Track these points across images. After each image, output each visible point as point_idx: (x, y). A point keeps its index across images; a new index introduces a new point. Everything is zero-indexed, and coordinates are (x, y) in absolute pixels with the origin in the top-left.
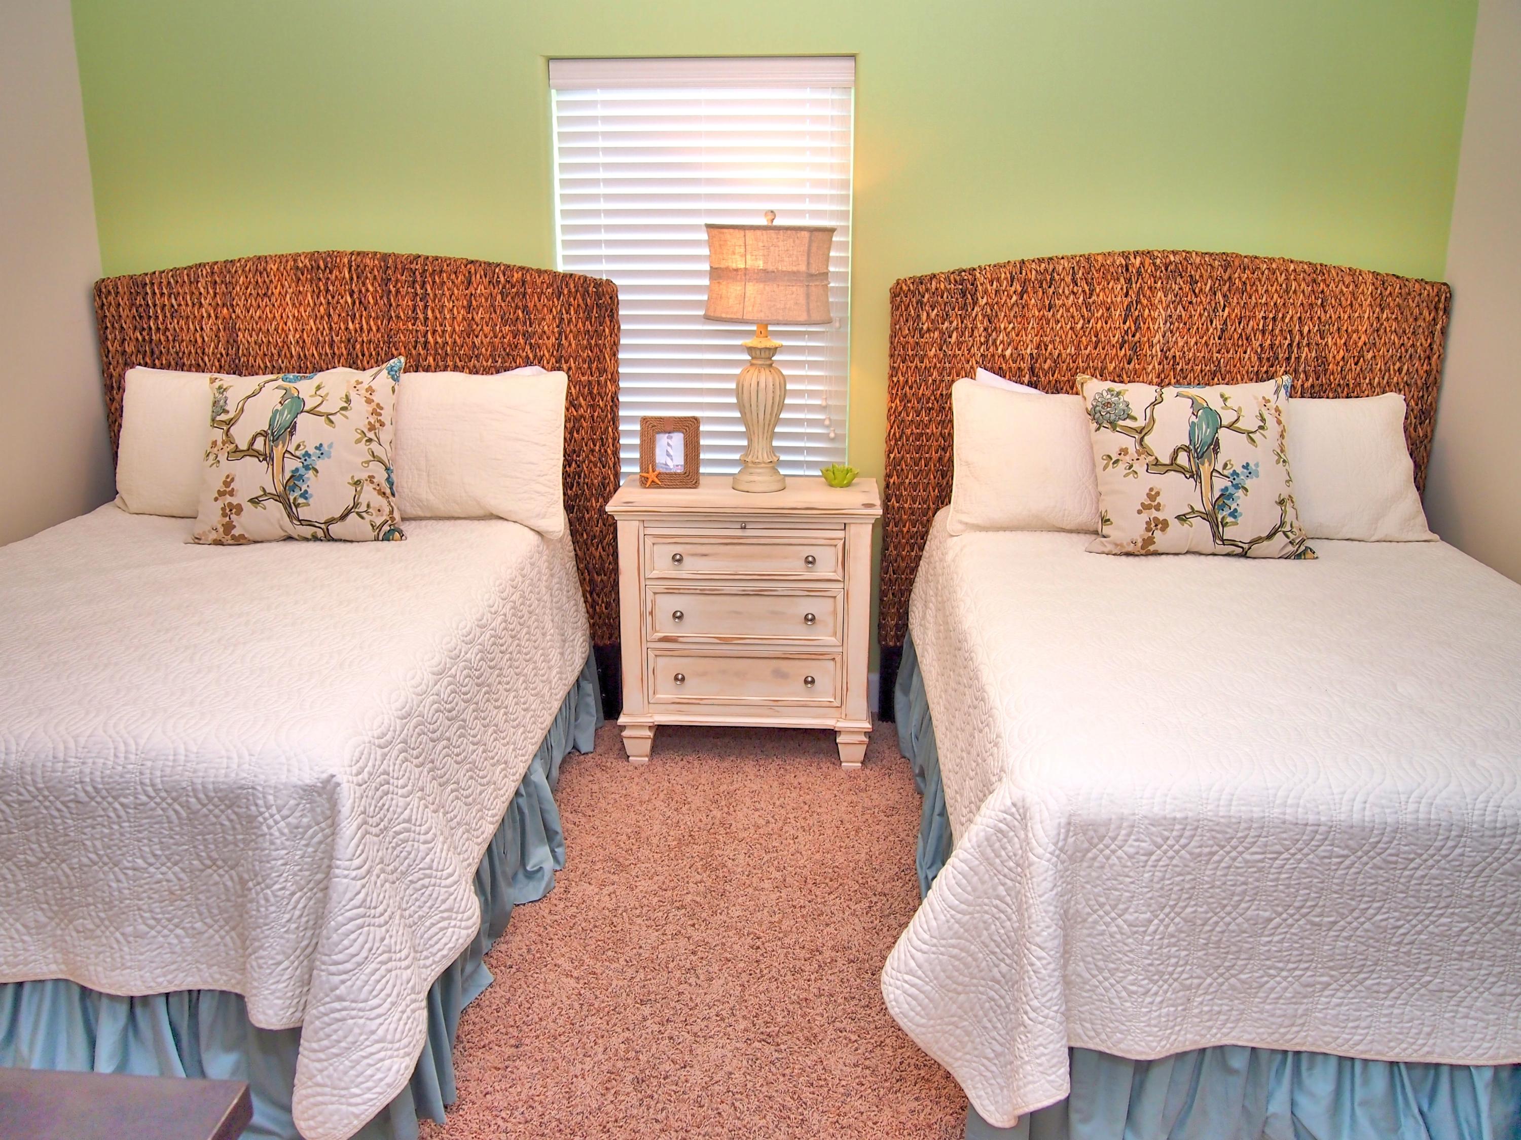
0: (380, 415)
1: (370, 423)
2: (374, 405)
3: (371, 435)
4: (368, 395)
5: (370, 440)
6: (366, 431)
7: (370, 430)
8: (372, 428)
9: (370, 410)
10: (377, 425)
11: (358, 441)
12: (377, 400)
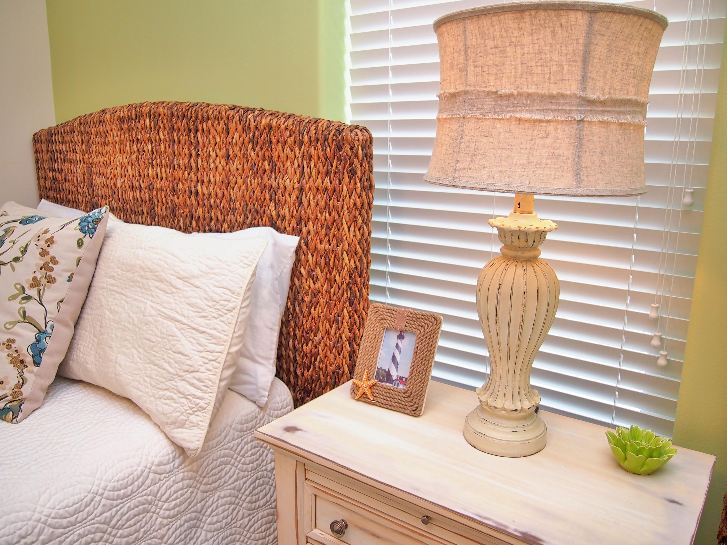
0: (52, 270)
1: (35, 278)
2: (47, 258)
3: (33, 292)
4: (45, 247)
5: (28, 298)
6: (26, 286)
7: (32, 286)
8: (35, 283)
9: (42, 263)
10: (44, 281)
11: (13, 298)
12: (52, 253)
